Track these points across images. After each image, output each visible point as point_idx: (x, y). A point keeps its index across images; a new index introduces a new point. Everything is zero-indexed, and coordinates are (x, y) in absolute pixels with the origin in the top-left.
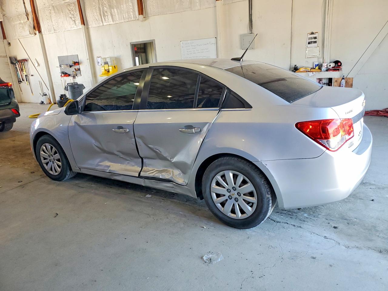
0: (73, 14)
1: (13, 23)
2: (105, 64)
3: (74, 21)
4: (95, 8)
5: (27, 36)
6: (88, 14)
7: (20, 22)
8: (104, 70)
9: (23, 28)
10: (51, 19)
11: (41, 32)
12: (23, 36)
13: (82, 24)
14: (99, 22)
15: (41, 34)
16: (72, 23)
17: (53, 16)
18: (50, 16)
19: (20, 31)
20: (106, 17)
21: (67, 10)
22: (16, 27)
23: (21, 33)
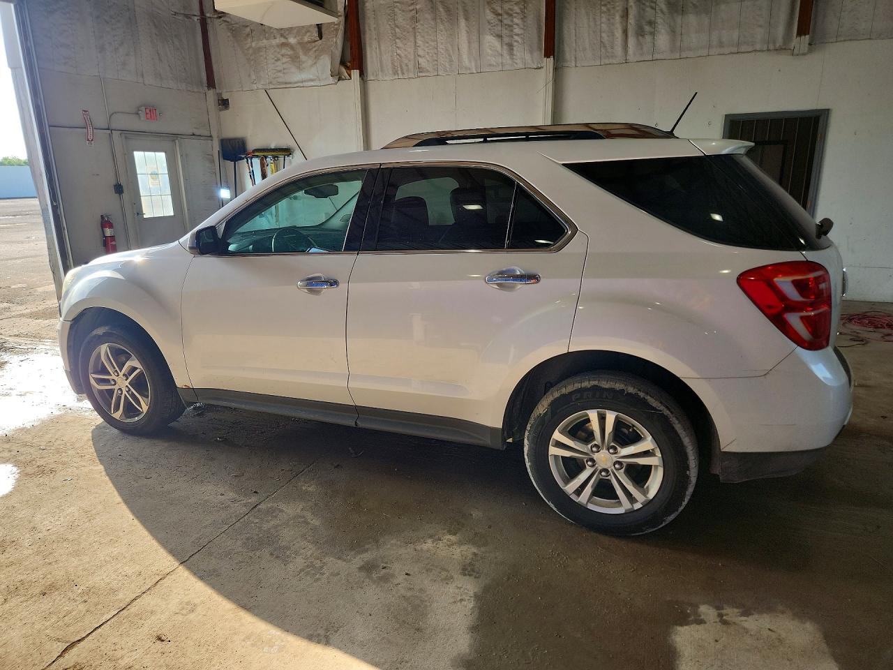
0: (510, 26)
1: (254, 44)
3: (510, 46)
4: (609, 10)
5: (296, 83)
6: (572, 27)
7: (283, 40)
9: (295, 59)
10: (412, 39)
11: (363, 74)
12: (286, 83)
13: (547, 55)
14: (613, 53)
15: (363, 79)
16: (500, 51)
17: (426, 30)
18: (411, 30)
19: (278, 68)
20: (648, 38)
21: (488, 11)
22: (262, 54)
23: (279, 74)
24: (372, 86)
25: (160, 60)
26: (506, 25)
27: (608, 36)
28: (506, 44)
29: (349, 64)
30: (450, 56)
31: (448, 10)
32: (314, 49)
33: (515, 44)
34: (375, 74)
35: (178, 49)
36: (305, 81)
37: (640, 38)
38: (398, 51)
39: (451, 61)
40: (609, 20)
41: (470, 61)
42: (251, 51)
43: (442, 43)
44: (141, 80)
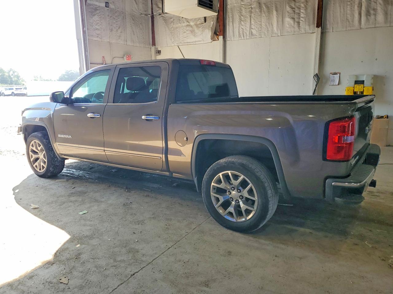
0: (299, 13)
1: (174, 26)
2: (355, 84)
4: (351, 4)
5: (192, 42)
6: (331, 12)
7: (188, 24)
8: (352, 91)
9: (192, 32)
10: (249, 21)
11: (224, 38)
12: (188, 43)
13: (318, 27)
14: (353, 24)
15: (224, 40)
16: (293, 25)
17: (256, 17)
18: (249, 17)
19: (185, 36)
20: (373, 17)
21: (288, 7)
22: (177, 30)
23: (185, 39)
24: (228, 43)
25: (134, 34)
26: (297, 13)
27: (351, 16)
28: (296, 22)
29: (218, 33)
30: (268, 28)
31: (267, 7)
32: (202, 27)
33: (301, 22)
34: (230, 37)
35: (141, 29)
36: (197, 42)
37: (368, 17)
38: (242, 27)
39: (268, 31)
40: (351, 9)
41: (277, 30)
42: (172, 29)
43: (264, 23)
44: (125, 43)
